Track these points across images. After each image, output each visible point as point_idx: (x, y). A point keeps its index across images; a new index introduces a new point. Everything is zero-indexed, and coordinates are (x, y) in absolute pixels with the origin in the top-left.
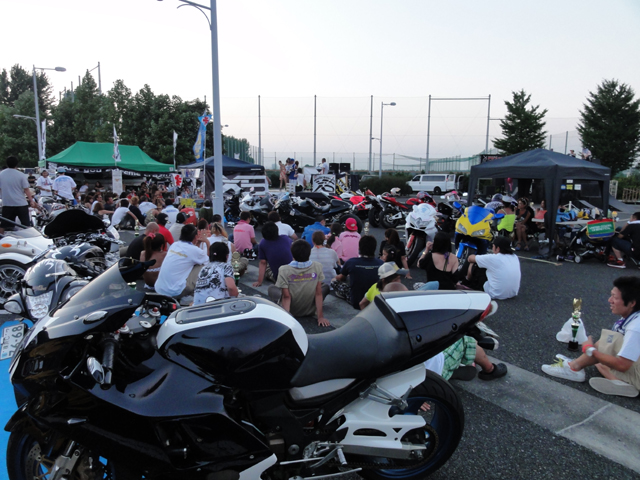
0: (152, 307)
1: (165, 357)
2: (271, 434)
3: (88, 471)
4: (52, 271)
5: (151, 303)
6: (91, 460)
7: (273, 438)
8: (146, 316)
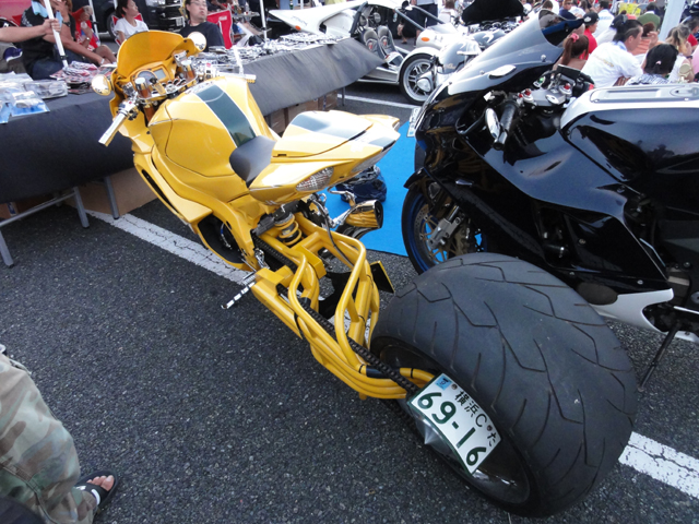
0: (564, 83)
1: (566, 139)
2: (674, 270)
3: (463, 240)
4: (464, 50)
5: (564, 78)
6: (468, 231)
7: (675, 275)
8: (555, 91)
